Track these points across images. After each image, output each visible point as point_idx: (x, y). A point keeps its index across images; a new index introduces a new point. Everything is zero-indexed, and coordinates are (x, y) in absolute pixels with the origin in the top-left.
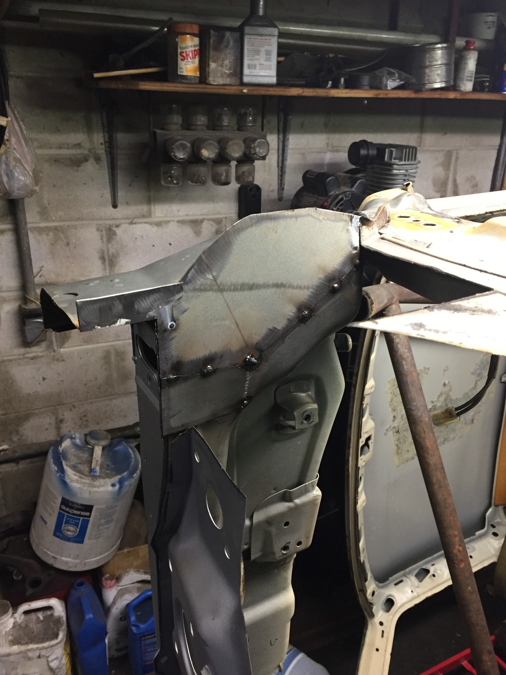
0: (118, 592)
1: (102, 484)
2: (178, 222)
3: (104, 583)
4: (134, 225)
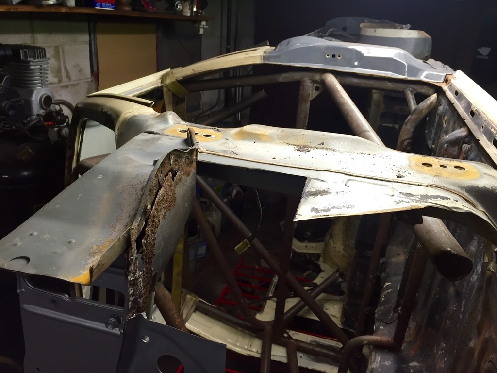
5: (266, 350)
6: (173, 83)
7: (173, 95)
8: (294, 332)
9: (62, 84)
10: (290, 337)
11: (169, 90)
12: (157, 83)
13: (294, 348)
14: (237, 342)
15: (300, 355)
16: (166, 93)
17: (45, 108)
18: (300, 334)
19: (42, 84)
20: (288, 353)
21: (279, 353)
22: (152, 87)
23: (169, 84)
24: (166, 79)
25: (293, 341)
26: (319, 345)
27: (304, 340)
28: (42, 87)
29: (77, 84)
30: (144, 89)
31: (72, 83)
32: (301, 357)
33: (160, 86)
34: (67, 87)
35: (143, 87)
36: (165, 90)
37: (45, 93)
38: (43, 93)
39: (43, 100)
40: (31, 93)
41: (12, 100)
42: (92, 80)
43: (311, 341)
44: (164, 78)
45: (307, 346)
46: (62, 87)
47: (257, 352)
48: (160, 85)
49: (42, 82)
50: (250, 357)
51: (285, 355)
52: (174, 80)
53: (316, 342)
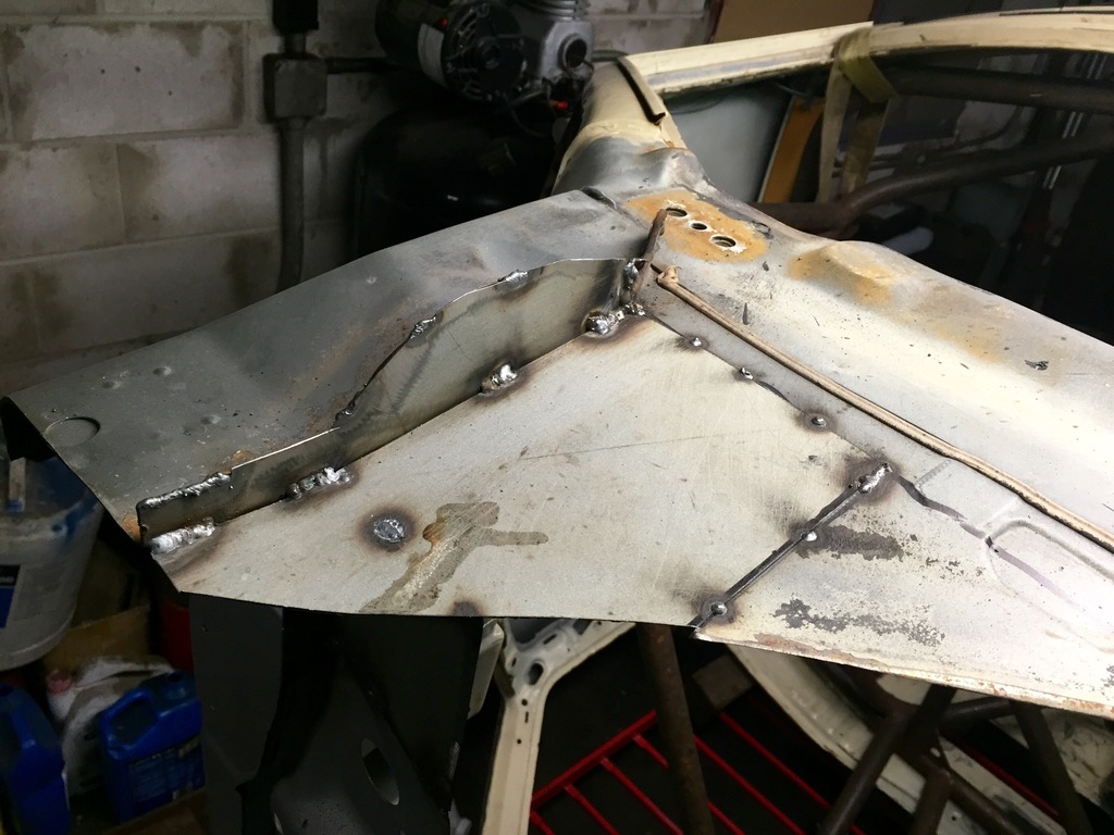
0: (78, 696)
1: (34, 526)
2: (153, 25)
3: (50, 686)
4: (60, 29)
5: (873, 760)
6: (860, 60)
7: (854, 91)
8: (964, 755)
9: (634, 17)
10: (943, 762)
11: (845, 76)
12: (820, 55)
13: (942, 790)
14: (814, 709)
15: (951, 811)
16: (836, 81)
17: (565, 64)
18: (977, 767)
19: (575, 10)
20: (925, 792)
21: (901, 782)
22: (802, 62)
23: (850, 60)
24: (846, 47)
25: (948, 774)
26: (1015, 816)
27: (979, 787)
28: (574, 18)
29: (669, 22)
30: (779, 62)
31: (657, 17)
32: (954, 819)
33: (823, 62)
34: (642, 24)
35: (778, 57)
36: (834, 73)
37: (577, 31)
38: (571, 31)
39: (566, 47)
40: (547, 27)
41: (501, 36)
42: (703, 19)
43: (997, 797)
44: (842, 46)
45: (980, 803)
46: (632, 23)
47: (851, 755)
48: (824, 59)
49: (577, 6)
50: (829, 757)
51: (916, 794)
52: (864, 53)
53: (1010, 804)
